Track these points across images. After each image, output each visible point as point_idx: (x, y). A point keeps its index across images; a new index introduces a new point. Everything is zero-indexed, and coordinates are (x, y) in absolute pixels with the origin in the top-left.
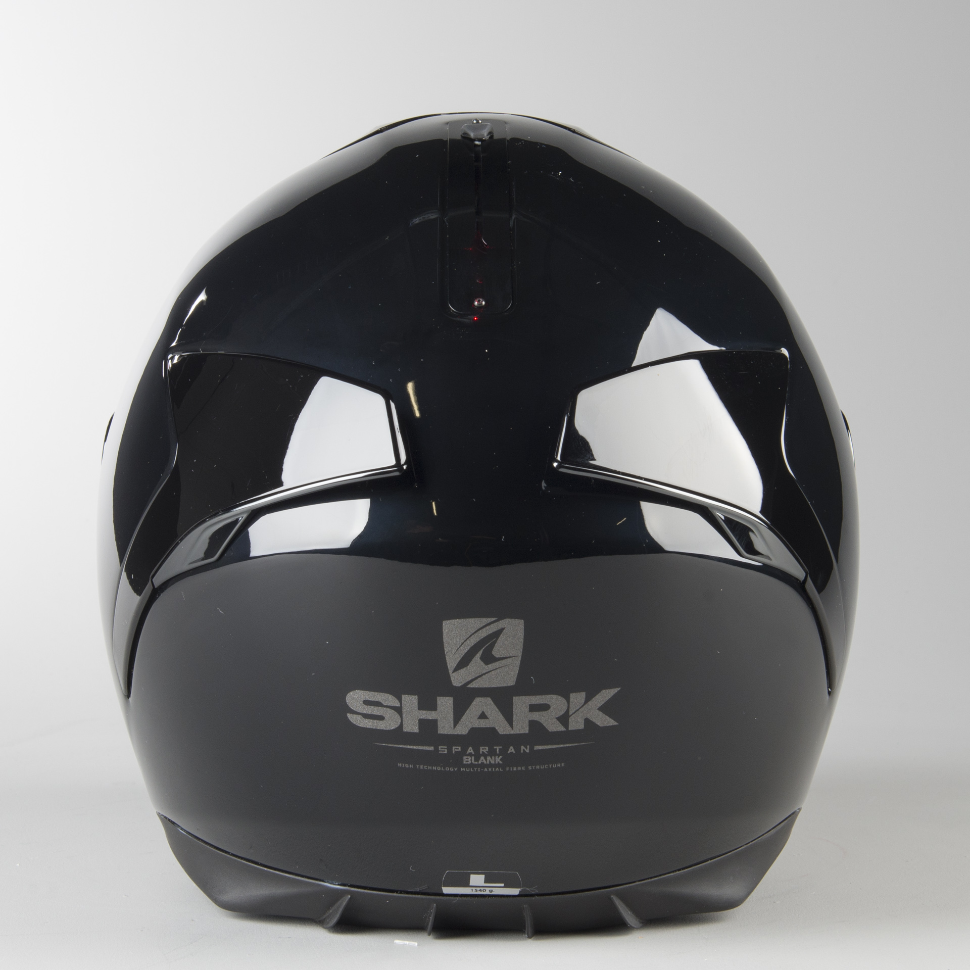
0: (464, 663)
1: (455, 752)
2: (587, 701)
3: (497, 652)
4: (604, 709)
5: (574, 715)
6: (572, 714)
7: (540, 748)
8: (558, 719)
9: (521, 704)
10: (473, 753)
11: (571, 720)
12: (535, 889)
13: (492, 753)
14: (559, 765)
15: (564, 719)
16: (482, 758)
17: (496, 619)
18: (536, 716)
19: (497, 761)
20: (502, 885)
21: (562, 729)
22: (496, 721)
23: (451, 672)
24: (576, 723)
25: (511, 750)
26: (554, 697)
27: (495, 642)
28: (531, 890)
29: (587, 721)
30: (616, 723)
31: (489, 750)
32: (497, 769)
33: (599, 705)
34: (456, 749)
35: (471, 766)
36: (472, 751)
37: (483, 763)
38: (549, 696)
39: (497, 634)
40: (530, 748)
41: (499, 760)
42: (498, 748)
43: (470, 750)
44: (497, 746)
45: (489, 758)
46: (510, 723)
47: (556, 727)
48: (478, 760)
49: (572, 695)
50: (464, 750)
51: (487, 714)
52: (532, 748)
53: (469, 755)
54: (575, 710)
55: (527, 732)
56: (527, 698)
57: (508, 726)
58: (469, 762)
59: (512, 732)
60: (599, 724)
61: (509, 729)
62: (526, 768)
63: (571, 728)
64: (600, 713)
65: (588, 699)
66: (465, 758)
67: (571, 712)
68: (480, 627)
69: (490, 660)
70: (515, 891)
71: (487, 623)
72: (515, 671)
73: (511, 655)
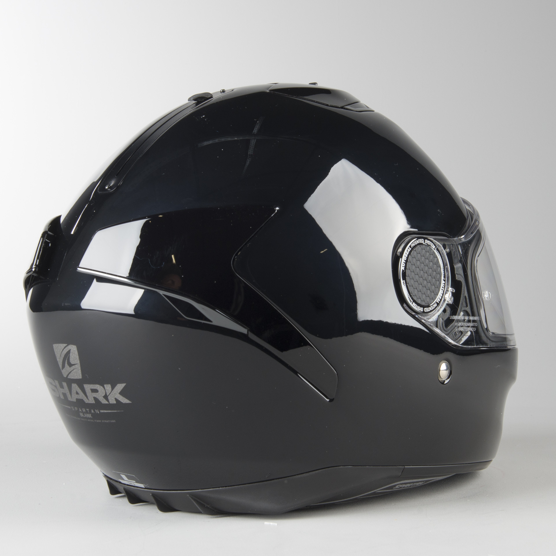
0: (63, 365)
3: (72, 361)
4: (122, 393)
5: (109, 396)
7: (103, 411)
8: (104, 397)
9: (88, 387)
11: (109, 398)
12: (148, 485)
13: (87, 412)
14: (113, 421)
15: (106, 397)
17: (67, 344)
18: (95, 395)
21: (106, 402)
22: (81, 396)
23: (61, 370)
24: (112, 400)
25: (92, 411)
26: (99, 386)
27: (69, 356)
29: (116, 399)
30: (130, 402)
31: (85, 410)
32: (92, 421)
33: (119, 392)
34: (76, 409)
35: (83, 418)
36: (81, 410)
37: (86, 417)
38: (96, 385)
39: (69, 352)
41: (91, 416)
42: (88, 410)
45: (87, 415)
46: (87, 397)
47: (104, 402)
48: (84, 415)
49: (105, 386)
50: (78, 410)
51: (78, 392)
52: (99, 412)
53: (81, 412)
54: (109, 393)
55: (94, 403)
56: (88, 385)
57: (87, 399)
58: (82, 416)
59: (89, 402)
60: (122, 401)
61: (88, 400)
62: (101, 421)
63: (111, 403)
64: (121, 396)
65: (113, 388)
66: (80, 413)
67: (108, 394)
68: (63, 348)
69: (70, 365)
70: (142, 486)
71: (64, 347)
72: (80, 372)
73: (76, 363)
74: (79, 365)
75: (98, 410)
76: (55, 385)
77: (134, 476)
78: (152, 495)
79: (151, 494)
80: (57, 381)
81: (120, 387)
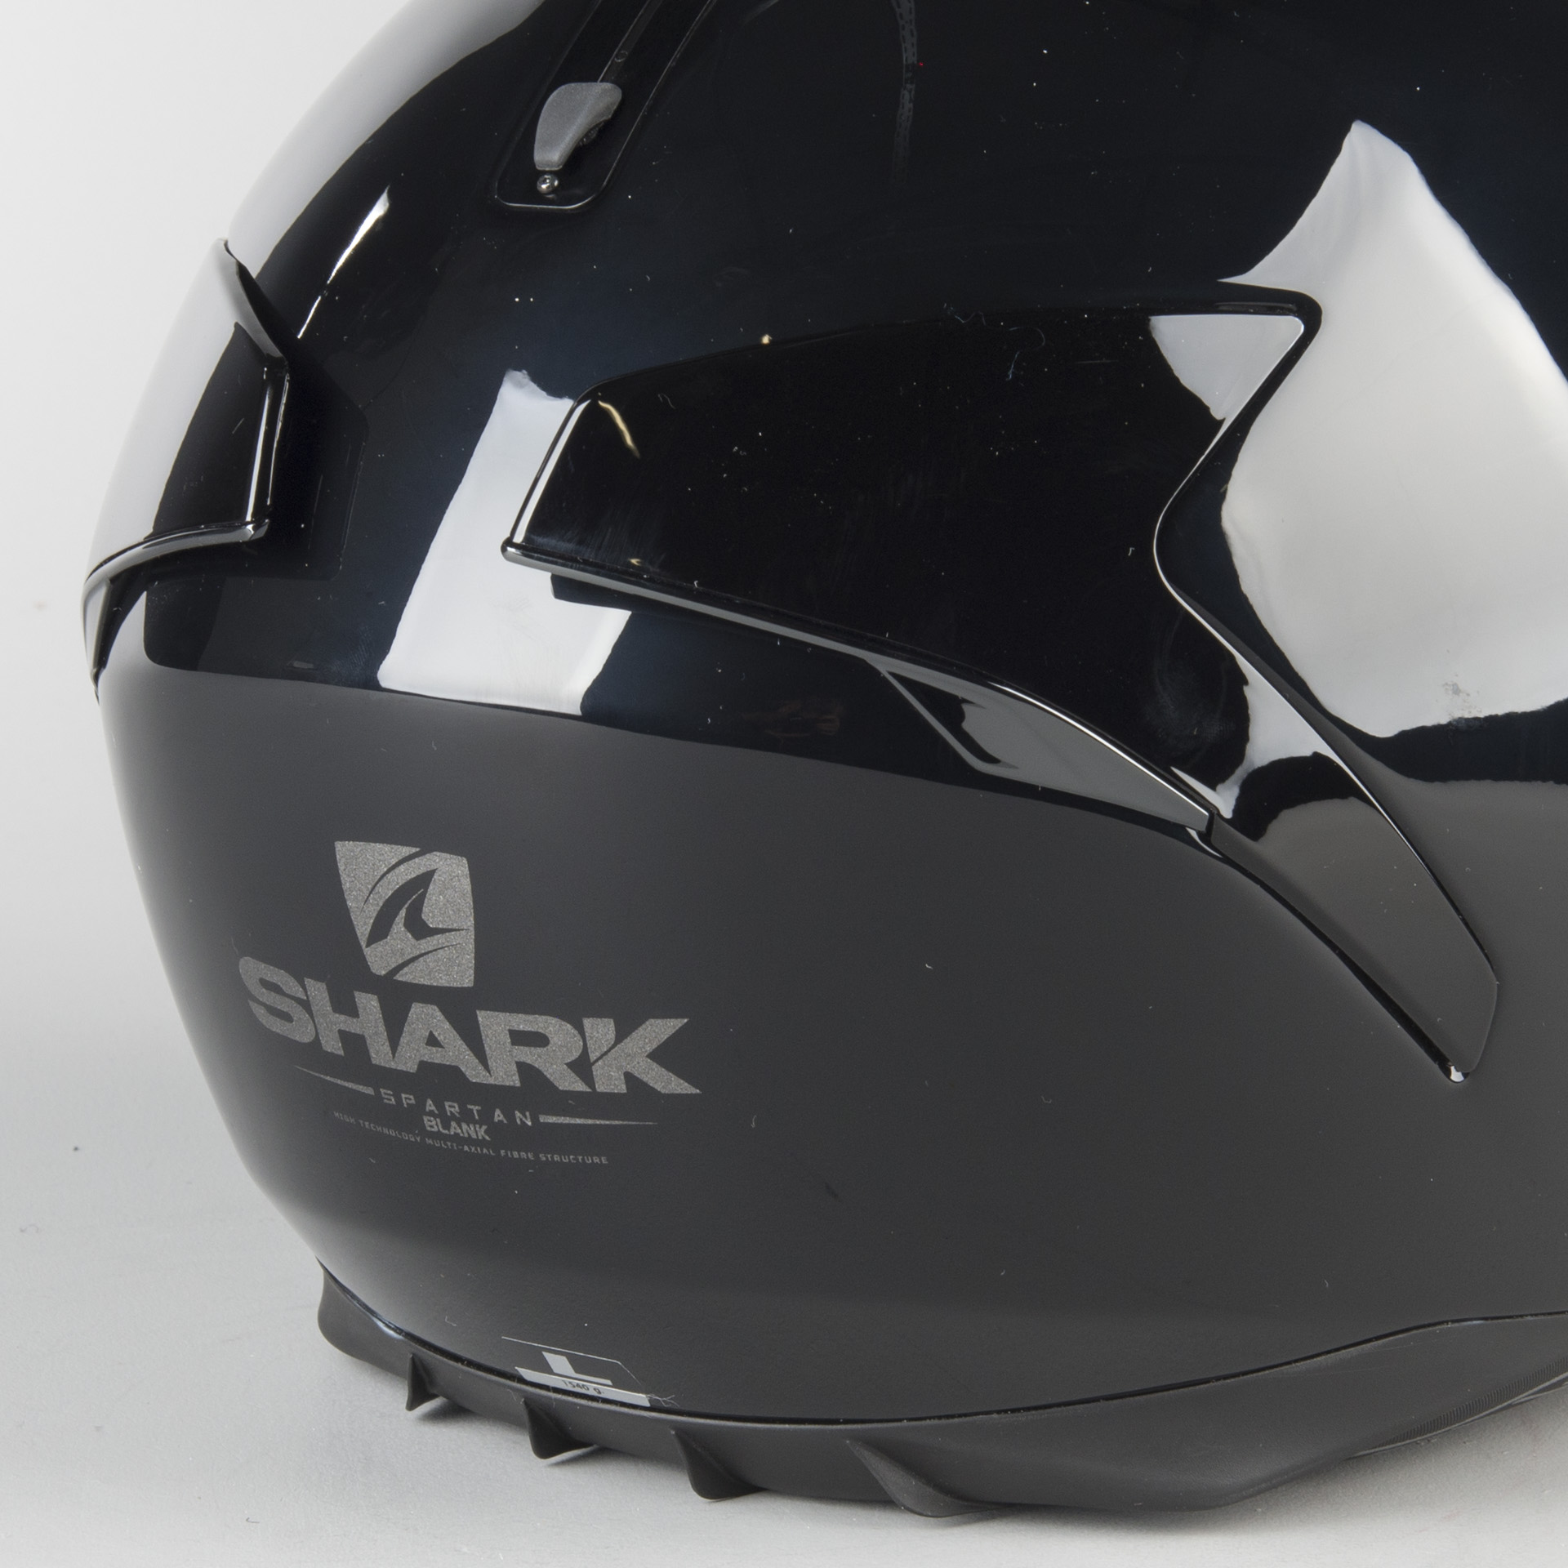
0: (380, 930)
1: (408, 1104)
2: (620, 1036)
4: (661, 1055)
5: (600, 1063)
6: (597, 1061)
7: (552, 1119)
8: (571, 1065)
9: (495, 1025)
10: (436, 1112)
11: (597, 1070)
12: (671, 1399)
13: (466, 1117)
14: (596, 1160)
15: (582, 1066)
16: (453, 1124)
17: (418, 849)
18: (528, 1055)
19: (479, 1134)
20: (609, 1382)
21: (580, 1086)
22: (455, 1052)
23: (363, 944)
24: (609, 1079)
25: (498, 1116)
26: (553, 1020)
27: (423, 896)
28: (664, 1401)
29: (629, 1078)
30: (694, 1091)
31: (460, 1108)
32: (485, 1151)
33: (649, 1049)
34: (408, 1099)
35: (437, 1136)
36: (433, 1108)
37: (458, 1134)
38: (541, 1019)
39: (425, 879)
40: (530, 1115)
41: (483, 1133)
42: (475, 1108)
43: (430, 1105)
44: (475, 1105)
45: (464, 1126)
46: (483, 1060)
47: (571, 1083)
48: (447, 1126)
49: (587, 1023)
50: (421, 1104)
51: (440, 1038)
52: (535, 1119)
53: (431, 1113)
54: (598, 1054)
55: (518, 1084)
56: (502, 1016)
57: (481, 1067)
58: (435, 1129)
59: (491, 1081)
60: (658, 1087)
61: (485, 1073)
62: (536, 1156)
63: (600, 1088)
64: (655, 1065)
65: (621, 1035)
66: (425, 1119)
67: (593, 1057)
68: (394, 862)
69: (419, 929)
70: (642, 1399)
71: (404, 855)
72: (469, 960)
73: (455, 926)
74: (472, 935)
75: (528, 1114)
76: (301, 995)
77: (619, 1363)
78: (676, 1433)
79: (673, 1433)
80: (322, 986)
81: (659, 1030)
